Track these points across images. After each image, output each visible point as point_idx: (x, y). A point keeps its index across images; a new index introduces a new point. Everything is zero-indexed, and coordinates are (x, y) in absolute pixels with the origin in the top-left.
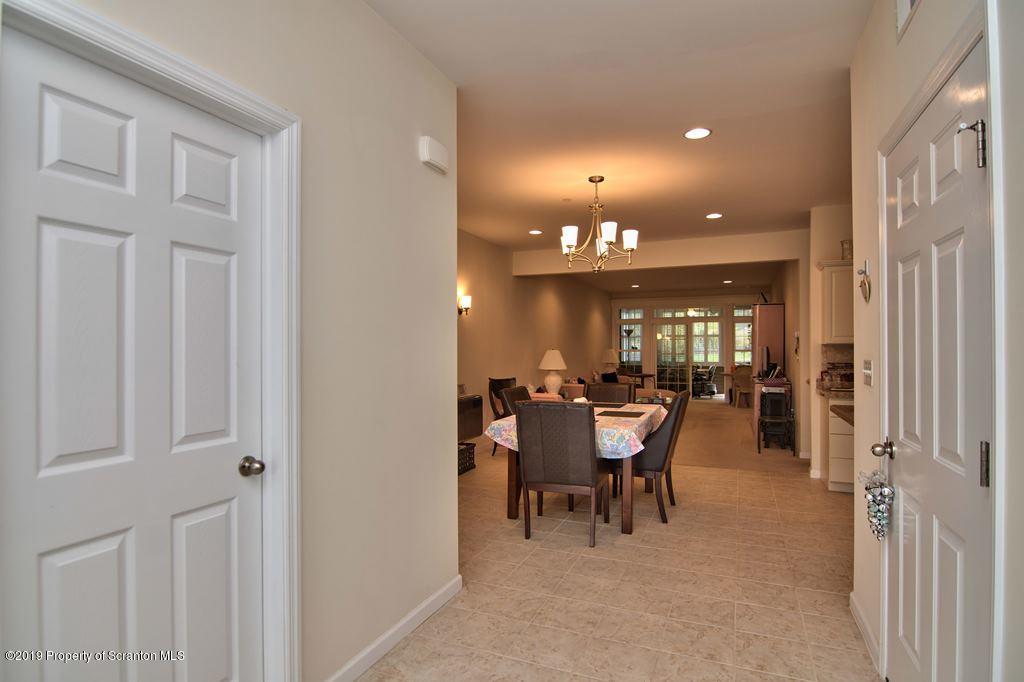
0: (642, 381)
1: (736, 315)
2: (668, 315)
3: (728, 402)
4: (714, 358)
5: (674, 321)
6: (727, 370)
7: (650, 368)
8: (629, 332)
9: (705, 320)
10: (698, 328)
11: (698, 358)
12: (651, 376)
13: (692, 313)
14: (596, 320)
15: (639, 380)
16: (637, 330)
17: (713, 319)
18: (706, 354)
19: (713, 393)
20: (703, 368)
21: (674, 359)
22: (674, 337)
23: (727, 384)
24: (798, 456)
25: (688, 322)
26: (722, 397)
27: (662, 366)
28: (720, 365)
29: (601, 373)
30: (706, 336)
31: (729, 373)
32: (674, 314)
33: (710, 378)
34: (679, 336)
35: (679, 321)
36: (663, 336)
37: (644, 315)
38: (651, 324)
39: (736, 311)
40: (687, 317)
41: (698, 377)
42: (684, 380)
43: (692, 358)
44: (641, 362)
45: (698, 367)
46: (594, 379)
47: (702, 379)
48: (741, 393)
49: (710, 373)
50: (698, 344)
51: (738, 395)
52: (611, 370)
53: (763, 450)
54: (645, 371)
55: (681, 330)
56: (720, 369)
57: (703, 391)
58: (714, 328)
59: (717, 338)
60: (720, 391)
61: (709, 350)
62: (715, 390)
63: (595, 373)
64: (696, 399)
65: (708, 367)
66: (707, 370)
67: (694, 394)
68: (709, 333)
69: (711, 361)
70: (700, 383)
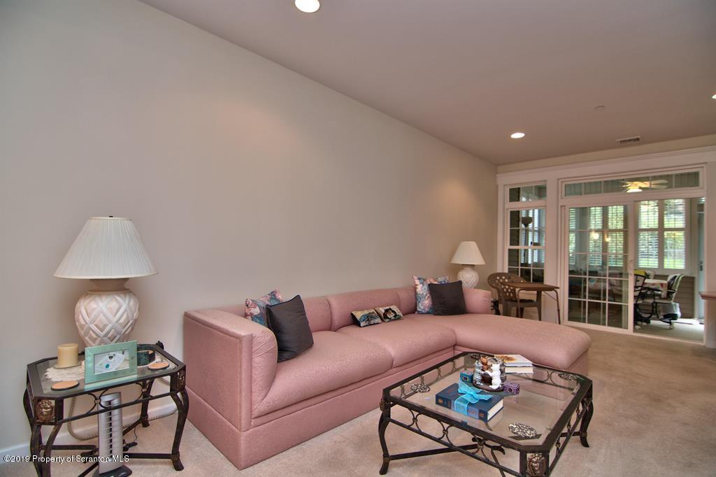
0: (539, 295)
4: (676, 263)
6: (708, 285)
7: (558, 276)
10: (648, 215)
11: (648, 262)
12: (552, 288)
13: (635, 188)
18: (661, 256)
19: (674, 317)
20: (656, 277)
26: (694, 323)
27: (579, 273)
28: (687, 274)
29: (429, 281)
30: (660, 230)
33: (669, 295)
41: (643, 293)
42: (617, 295)
43: (636, 262)
47: (654, 296)
49: (670, 286)
50: (647, 242)
54: (548, 281)
56: (689, 283)
57: (654, 311)
59: (680, 234)
60: (688, 314)
61: (668, 250)
62: (678, 313)
63: (417, 282)
64: (643, 330)
65: (665, 277)
66: (666, 282)
67: (637, 318)
68: (666, 226)
69: (671, 267)
70: (651, 301)
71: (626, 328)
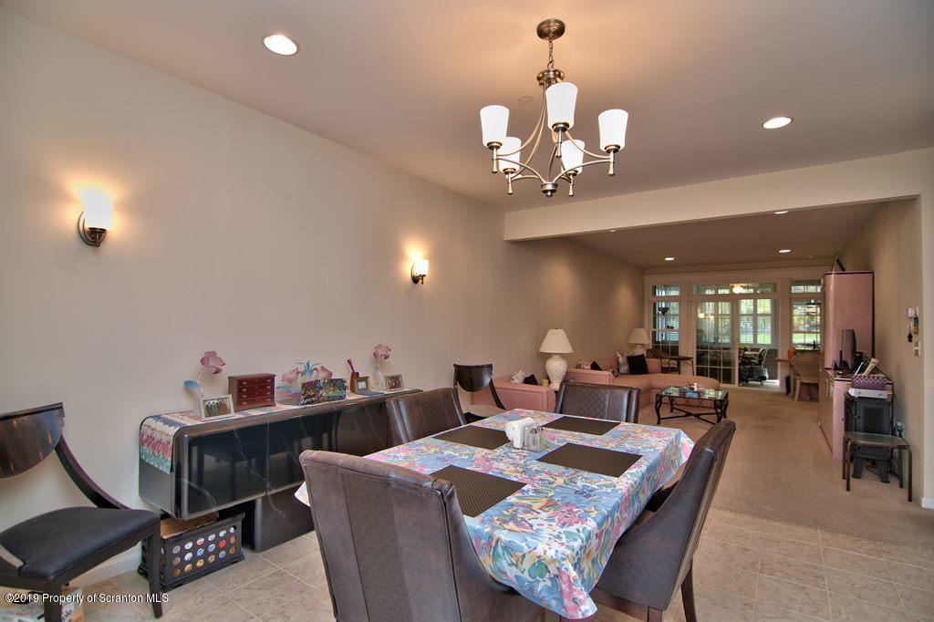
0: (678, 365)
1: (793, 291)
2: (709, 292)
3: (784, 390)
4: (765, 339)
5: (717, 299)
6: (782, 354)
7: (689, 350)
8: (665, 311)
9: (754, 297)
10: (746, 306)
11: (746, 339)
12: (688, 359)
13: (738, 289)
14: (624, 297)
15: (674, 363)
16: (674, 307)
17: (763, 296)
18: (755, 335)
19: (764, 378)
20: (752, 350)
21: (717, 339)
22: (716, 315)
23: (782, 371)
24: (919, 505)
25: (734, 300)
26: (777, 383)
27: (703, 348)
28: (773, 347)
29: (626, 355)
30: (755, 315)
31: (786, 358)
32: (717, 291)
33: (760, 362)
34: (722, 315)
35: (724, 298)
36: (705, 315)
37: (681, 293)
38: (691, 301)
39: (793, 287)
40: (732, 294)
41: (745, 361)
42: (728, 363)
43: (738, 339)
44: (677, 342)
45: (746, 350)
46: (618, 362)
47: (750, 363)
48: (801, 383)
49: (760, 356)
50: (745, 324)
51: (798, 386)
52: (639, 352)
53: (853, 481)
54: (682, 353)
55: (725, 307)
56: (773, 352)
57: (751, 376)
58: (765, 306)
59: (768, 317)
60: (773, 377)
61: (759, 330)
62: (767, 376)
63: (619, 355)
64: (744, 385)
65: (758, 350)
66: (757, 353)
67: (741, 380)
68: (758, 312)
69: (762, 342)
70: (749, 367)
71: (734, 383)
